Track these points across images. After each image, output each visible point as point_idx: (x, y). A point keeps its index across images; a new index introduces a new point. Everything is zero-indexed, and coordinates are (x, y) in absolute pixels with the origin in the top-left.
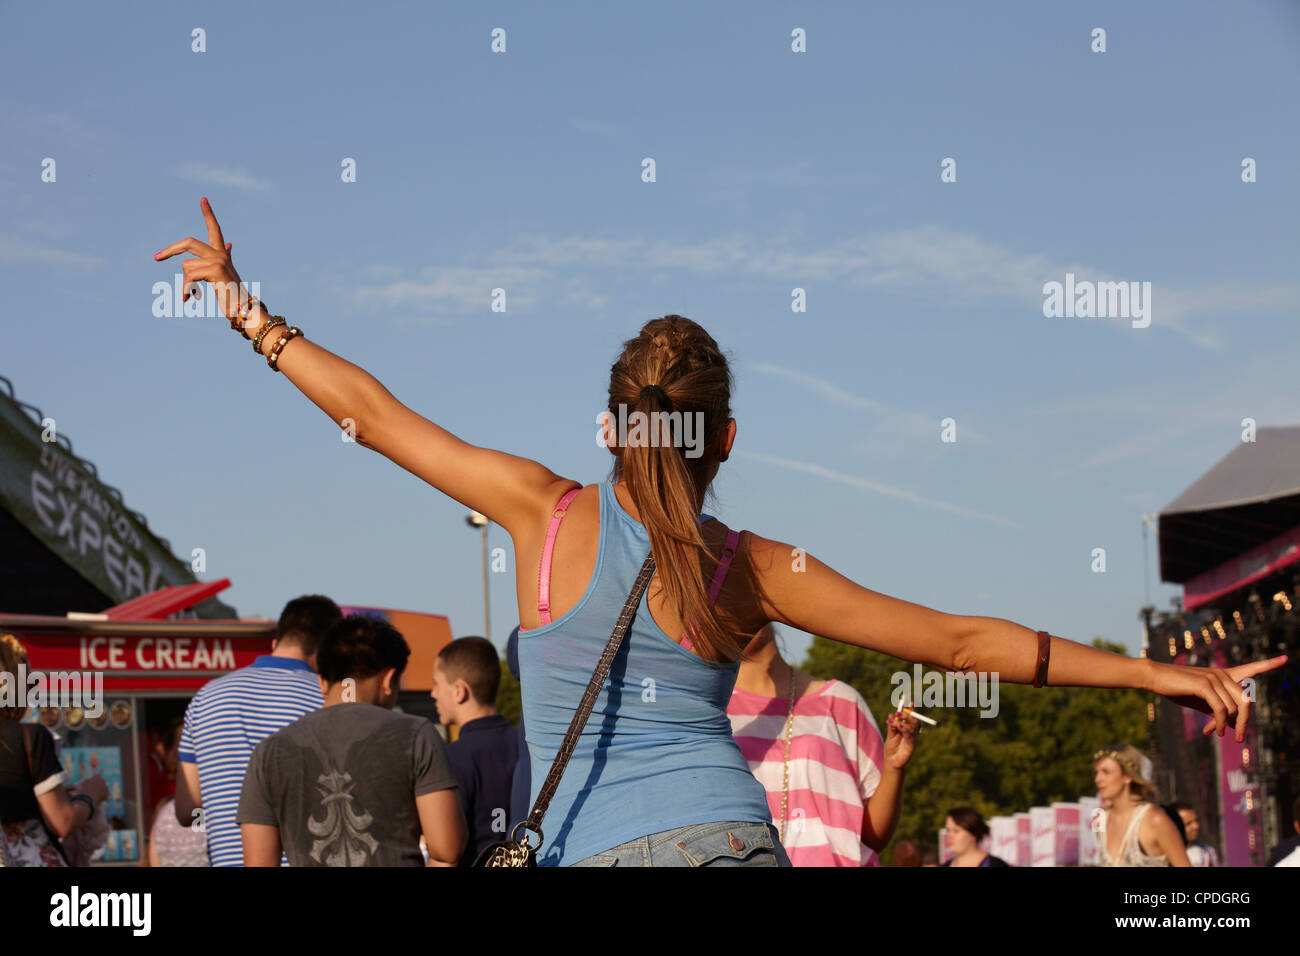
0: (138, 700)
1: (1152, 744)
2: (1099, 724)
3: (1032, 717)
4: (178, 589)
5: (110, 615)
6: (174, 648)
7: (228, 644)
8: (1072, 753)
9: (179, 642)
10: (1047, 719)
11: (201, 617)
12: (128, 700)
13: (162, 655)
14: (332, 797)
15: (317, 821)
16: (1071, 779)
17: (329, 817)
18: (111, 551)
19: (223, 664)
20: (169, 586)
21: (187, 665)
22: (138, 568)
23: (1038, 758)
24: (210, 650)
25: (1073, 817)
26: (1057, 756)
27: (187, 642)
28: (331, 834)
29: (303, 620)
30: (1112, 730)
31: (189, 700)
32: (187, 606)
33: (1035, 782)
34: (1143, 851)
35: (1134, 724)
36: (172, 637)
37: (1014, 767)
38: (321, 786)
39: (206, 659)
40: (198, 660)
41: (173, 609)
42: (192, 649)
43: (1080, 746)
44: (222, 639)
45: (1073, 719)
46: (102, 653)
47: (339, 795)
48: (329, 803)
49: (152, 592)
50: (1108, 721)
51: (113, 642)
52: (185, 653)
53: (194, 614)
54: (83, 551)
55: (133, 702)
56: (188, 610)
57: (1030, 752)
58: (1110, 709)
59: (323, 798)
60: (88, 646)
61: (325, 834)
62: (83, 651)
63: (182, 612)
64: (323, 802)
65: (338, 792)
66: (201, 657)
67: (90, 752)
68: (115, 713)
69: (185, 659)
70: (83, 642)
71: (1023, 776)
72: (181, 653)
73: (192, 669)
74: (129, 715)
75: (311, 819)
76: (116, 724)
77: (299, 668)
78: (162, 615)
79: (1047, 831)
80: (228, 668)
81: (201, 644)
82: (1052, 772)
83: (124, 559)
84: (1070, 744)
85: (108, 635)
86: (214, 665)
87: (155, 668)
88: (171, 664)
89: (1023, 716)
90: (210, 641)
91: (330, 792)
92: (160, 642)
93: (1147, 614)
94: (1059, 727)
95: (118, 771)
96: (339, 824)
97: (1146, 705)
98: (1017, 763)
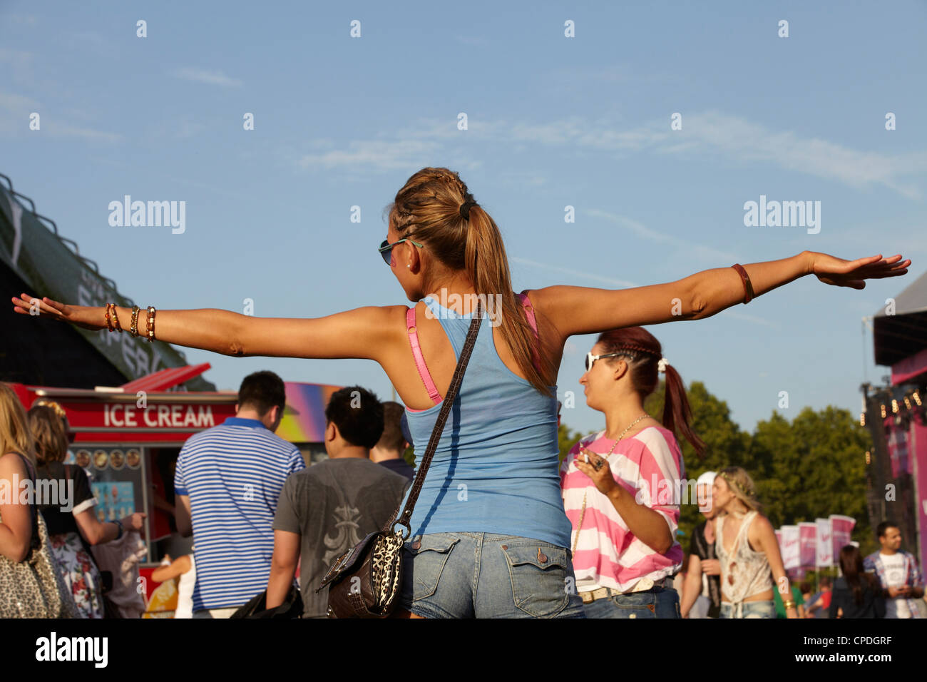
0: (146, 449)
1: (869, 480)
2: (831, 466)
3: (783, 462)
4: (174, 370)
5: (125, 389)
6: (171, 412)
7: (209, 409)
8: (811, 487)
9: (174, 408)
10: (795, 463)
11: (190, 390)
12: (138, 449)
13: (162, 417)
14: (343, 523)
15: (331, 537)
16: (811, 505)
17: (339, 536)
18: (127, 343)
19: (206, 423)
20: (166, 368)
21: (180, 424)
22: (145, 356)
23: (788, 490)
24: (196, 413)
25: (812, 533)
26: (800, 489)
27: (180, 408)
28: (338, 548)
29: (256, 391)
30: (840, 471)
31: (179, 449)
32: (180, 382)
33: (785, 507)
34: (751, 548)
35: (856, 466)
36: (170, 404)
37: (769, 497)
38: (337, 515)
39: (193, 420)
40: (187, 420)
41: (168, 385)
42: (184, 412)
43: (817, 482)
44: (205, 405)
45: (812, 463)
46: (120, 416)
47: (348, 523)
48: (340, 527)
49: (154, 373)
50: (837, 464)
51: (128, 407)
52: (179, 415)
53: (185, 388)
54: (109, 343)
55: (142, 450)
56: (180, 385)
57: (782, 486)
58: (838, 455)
59: (337, 523)
60: (110, 411)
61: (335, 547)
62: (107, 414)
63: (175, 387)
64: (337, 526)
65: (348, 521)
66: (190, 418)
67: (112, 486)
68: (129, 458)
69: (178, 420)
70: (107, 407)
71: (777, 503)
72: (176, 415)
73: (183, 427)
74: (139, 460)
75: (327, 536)
76: (130, 466)
77: (257, 426)
78: (161, 388)
79: (794, 542)
80: (209, 426)
81: (190, 409)
82: (797, 500)
83: (135, 349)
84: (810, 481)
85: (124, 403)
86: (199, 424)
87: (158, 426)
88: (168, 423)
89: (777, 461)
90: (196, 407)
91: (342, 519)
92: (161, 408)
93: (865, 388)
94: (802, 469)
95: (131, 499)
96: (345, 542)
97: (864, 454)
98: (772, 494)
